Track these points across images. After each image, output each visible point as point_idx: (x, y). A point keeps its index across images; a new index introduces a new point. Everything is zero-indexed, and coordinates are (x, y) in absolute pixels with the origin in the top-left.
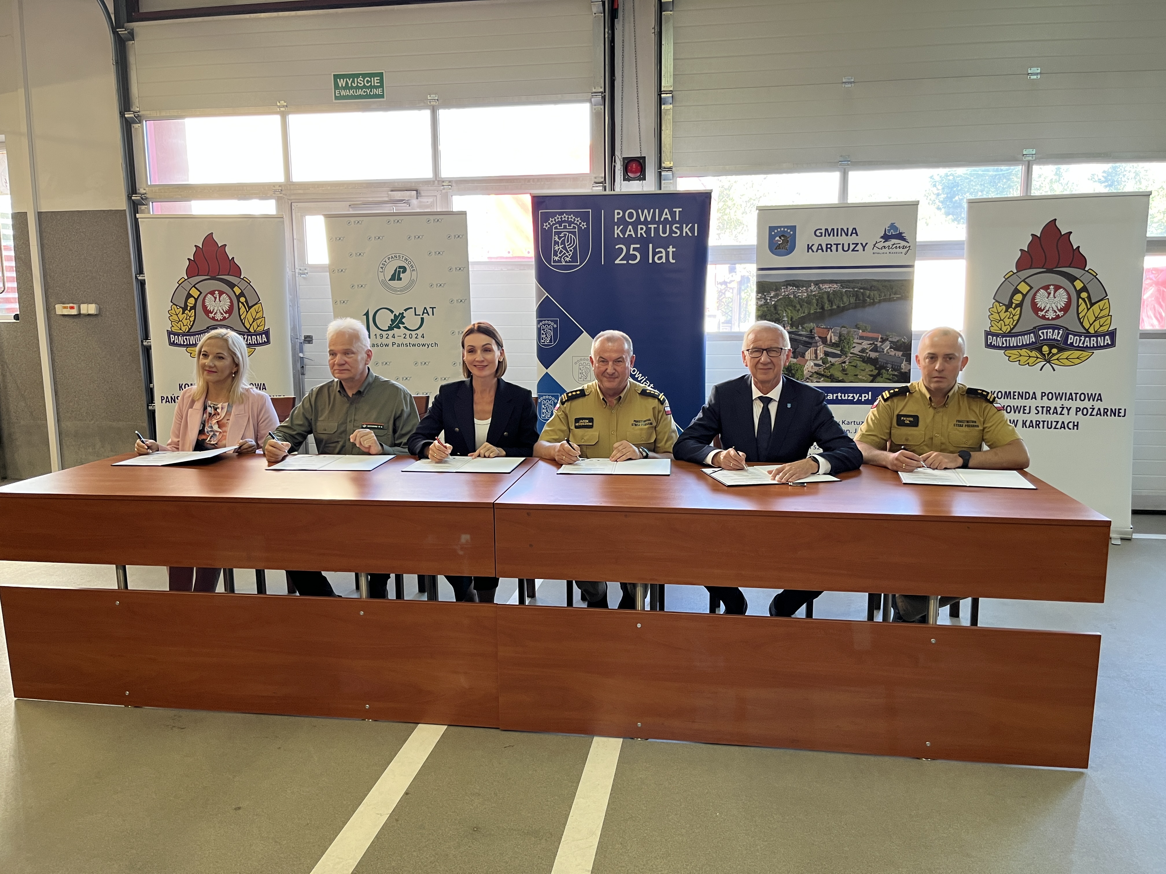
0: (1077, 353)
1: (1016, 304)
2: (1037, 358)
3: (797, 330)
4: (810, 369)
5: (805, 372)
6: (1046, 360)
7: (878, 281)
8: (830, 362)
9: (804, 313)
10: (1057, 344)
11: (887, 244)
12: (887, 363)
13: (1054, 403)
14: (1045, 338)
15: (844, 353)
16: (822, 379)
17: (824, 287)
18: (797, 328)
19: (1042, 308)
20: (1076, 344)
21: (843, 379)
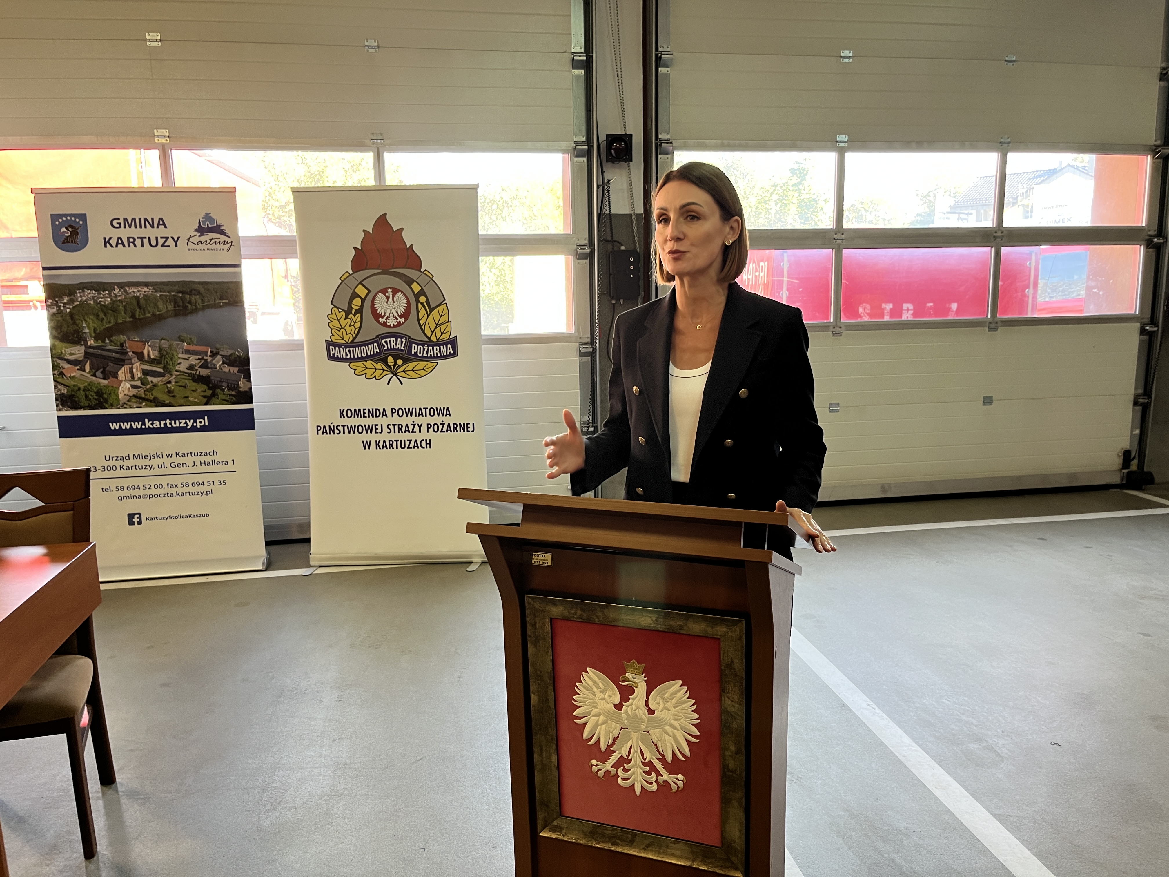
0: (422, 364)
1: (356, 310)
2: (384, 370)
3: (103, 344)
4: (126, 392)
5: (121, 396)
6: (392, 373)
7: (199, 283)
8: (152, 382)
9: (110, 322)
10: (401, 354)
11: (203, 238)
12: (221, 382)
13: (406, 420)
14: (389, 348)
15: (167, 370)
16: (144, 404)
17: (131, 291)
18: (103, 341)
19: (383, 314)
20: (420, 353)
21: (170, 403)
